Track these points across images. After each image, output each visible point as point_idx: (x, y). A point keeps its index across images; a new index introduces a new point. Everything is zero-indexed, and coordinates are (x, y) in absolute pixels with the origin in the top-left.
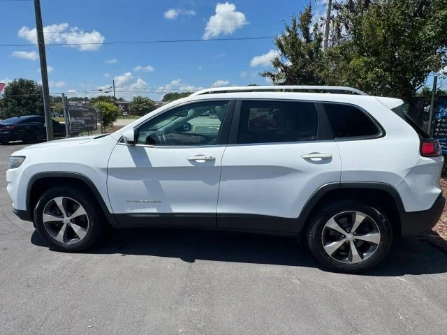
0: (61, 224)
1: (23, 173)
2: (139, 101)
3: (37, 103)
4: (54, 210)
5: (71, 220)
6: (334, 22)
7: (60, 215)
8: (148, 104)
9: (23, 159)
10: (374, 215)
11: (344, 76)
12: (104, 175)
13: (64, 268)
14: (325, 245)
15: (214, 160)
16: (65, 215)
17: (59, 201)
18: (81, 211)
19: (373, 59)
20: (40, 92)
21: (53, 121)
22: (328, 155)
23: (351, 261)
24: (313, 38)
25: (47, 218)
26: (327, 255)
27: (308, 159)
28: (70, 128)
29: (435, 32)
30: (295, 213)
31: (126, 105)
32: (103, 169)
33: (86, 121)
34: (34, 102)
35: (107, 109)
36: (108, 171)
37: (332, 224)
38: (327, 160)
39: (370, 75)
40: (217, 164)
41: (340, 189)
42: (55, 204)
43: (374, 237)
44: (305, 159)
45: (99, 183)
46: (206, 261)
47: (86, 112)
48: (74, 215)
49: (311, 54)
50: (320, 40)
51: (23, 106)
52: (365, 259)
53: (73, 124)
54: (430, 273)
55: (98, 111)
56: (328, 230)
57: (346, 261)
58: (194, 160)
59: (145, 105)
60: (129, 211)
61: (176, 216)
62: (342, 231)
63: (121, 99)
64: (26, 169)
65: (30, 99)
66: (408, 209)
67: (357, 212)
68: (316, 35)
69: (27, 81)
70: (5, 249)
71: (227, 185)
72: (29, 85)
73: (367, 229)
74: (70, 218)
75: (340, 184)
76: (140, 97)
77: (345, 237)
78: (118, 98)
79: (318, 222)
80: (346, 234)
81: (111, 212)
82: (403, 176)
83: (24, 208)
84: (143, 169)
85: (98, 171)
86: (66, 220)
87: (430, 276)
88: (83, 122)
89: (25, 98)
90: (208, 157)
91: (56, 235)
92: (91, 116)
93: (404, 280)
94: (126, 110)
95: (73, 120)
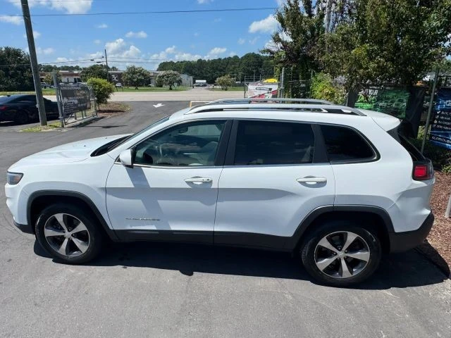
0: (63, 238)
1: (22, 191)
2: (133, 71)
3: (26, 74)
4: (55, 225)
5: (72, 235)
6: (336, 5)
7: (61, 229)
8: (143, 74)
9: (20, 175)
10: (364, 235)
11: (345, 66)
12: (102, 194)
13: (68, 282)
14: (317, 261)
15: (211, 182)
16: (66, 231)
17: (59, 217)
18: (81, 227)
19: (376, 48)
20: (29, 62)
21: (45, 99)
22: (323, 180)
23: (342, 276)
24: (315, 12)
25: (49, 233)
26: (318, 270)
27: (303, 183)
28: (63, 109)
29: (441, 22)
30: (289, 233)
31: (120, 75)
32: (102, 189)
33: (79, 100)
34: (22, 73)
35: (100, 86)
36: (106, 190)
37: (324, 243)
38: (321, 184)
39: (372, 65)
40: (214, 186)
41: (333, 211)
42: (55, 220)
43: (363, 255)
44: (300, 182)
45: (99, 201)
46: (204, 274)
47: (79, 90)
48: (75, 231)
49: (312, 29)
50: (322, 16)
51: (12, 77)
52: (354, 275)
53: (65, 104)
54: (415, 286)
55: (90, 88)
56: (321, 248)
57: (337, 276)
58: (192, 182)
59: (139, 76)
60: (129, 228)
61: (175, 233)
62: (333, 249)
63: (114, 68)
64: (25, 187)
65: (18, 69)
66: (397, 230)
67: (348, 233)
68: (319, 10)
69: (14, 50)
70: (10, 260)
71: (224, 206)
72: (16, 54)
73: (358, 247)
74: (71, 233)
75: (333, 207)
76: (133, 67)
77: (336, 254)
78: (111, 67)
79: (311, 241)
80: (338, 252)
81: (111, 228)
82: (394, 199)
83: (25, 223)
84: (141, 189)
85: (96, 190)
86: (68, 234)
87: (414, 288)
88: (76, 102)
89: (12, 68)
90: (205, 180)
91: (59, 248)
92: (84, 95)
93: (389, 293)
94: (120, 81)
95: (65, 100)
